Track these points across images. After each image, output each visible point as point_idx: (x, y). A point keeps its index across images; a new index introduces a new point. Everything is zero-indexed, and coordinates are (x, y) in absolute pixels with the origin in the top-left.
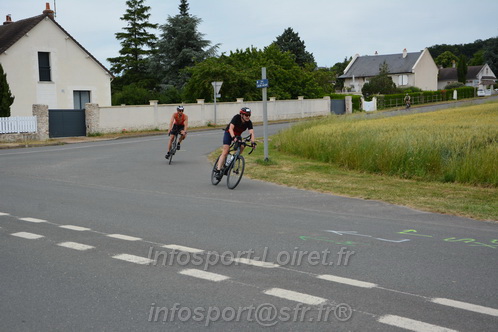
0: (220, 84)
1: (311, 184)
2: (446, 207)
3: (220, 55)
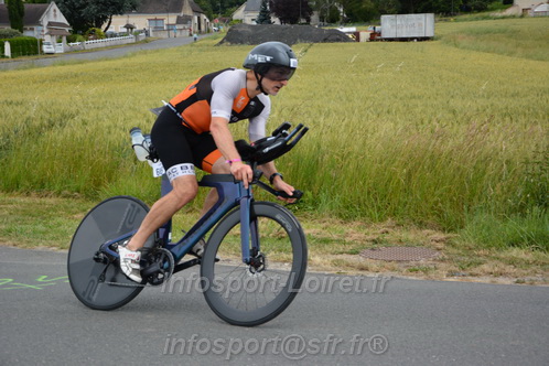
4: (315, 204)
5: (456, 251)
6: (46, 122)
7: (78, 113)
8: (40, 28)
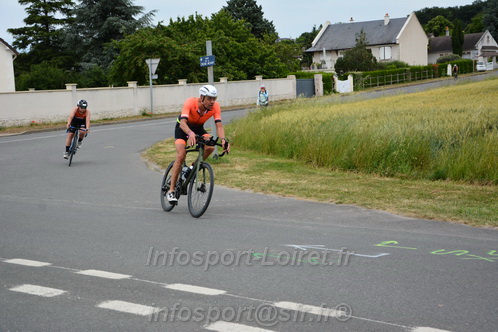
0: (156, 61)
1: (270, 186)
2: (435, 210)
3: (156, 24)
8: (475, 51)
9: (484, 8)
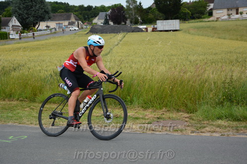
4: (131, 102)
5: (194, 122)
6: (11, 68)
7: (26, 64)
8: (8, 28)
9: (11, 4)
